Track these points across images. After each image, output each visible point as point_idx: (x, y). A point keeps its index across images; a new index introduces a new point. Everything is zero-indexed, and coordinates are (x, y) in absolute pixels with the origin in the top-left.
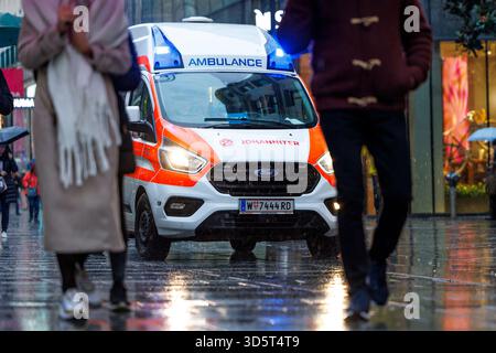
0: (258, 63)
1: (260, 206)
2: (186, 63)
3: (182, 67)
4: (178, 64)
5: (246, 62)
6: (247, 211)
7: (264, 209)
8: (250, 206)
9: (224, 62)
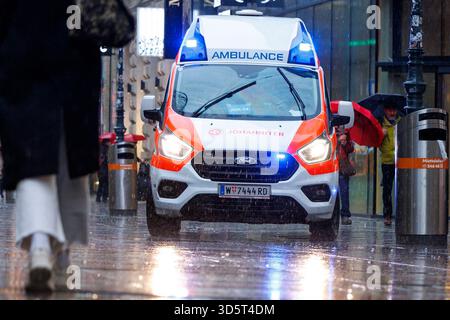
0: (279, 57)
1: (238, 191)
2: (210, 55)
3: (206, 59)
4: (203, 57)
5: (267, 56)
6: (226, 195)
7: (242, 194)
8: (228, 191)
9: (246, 55)
